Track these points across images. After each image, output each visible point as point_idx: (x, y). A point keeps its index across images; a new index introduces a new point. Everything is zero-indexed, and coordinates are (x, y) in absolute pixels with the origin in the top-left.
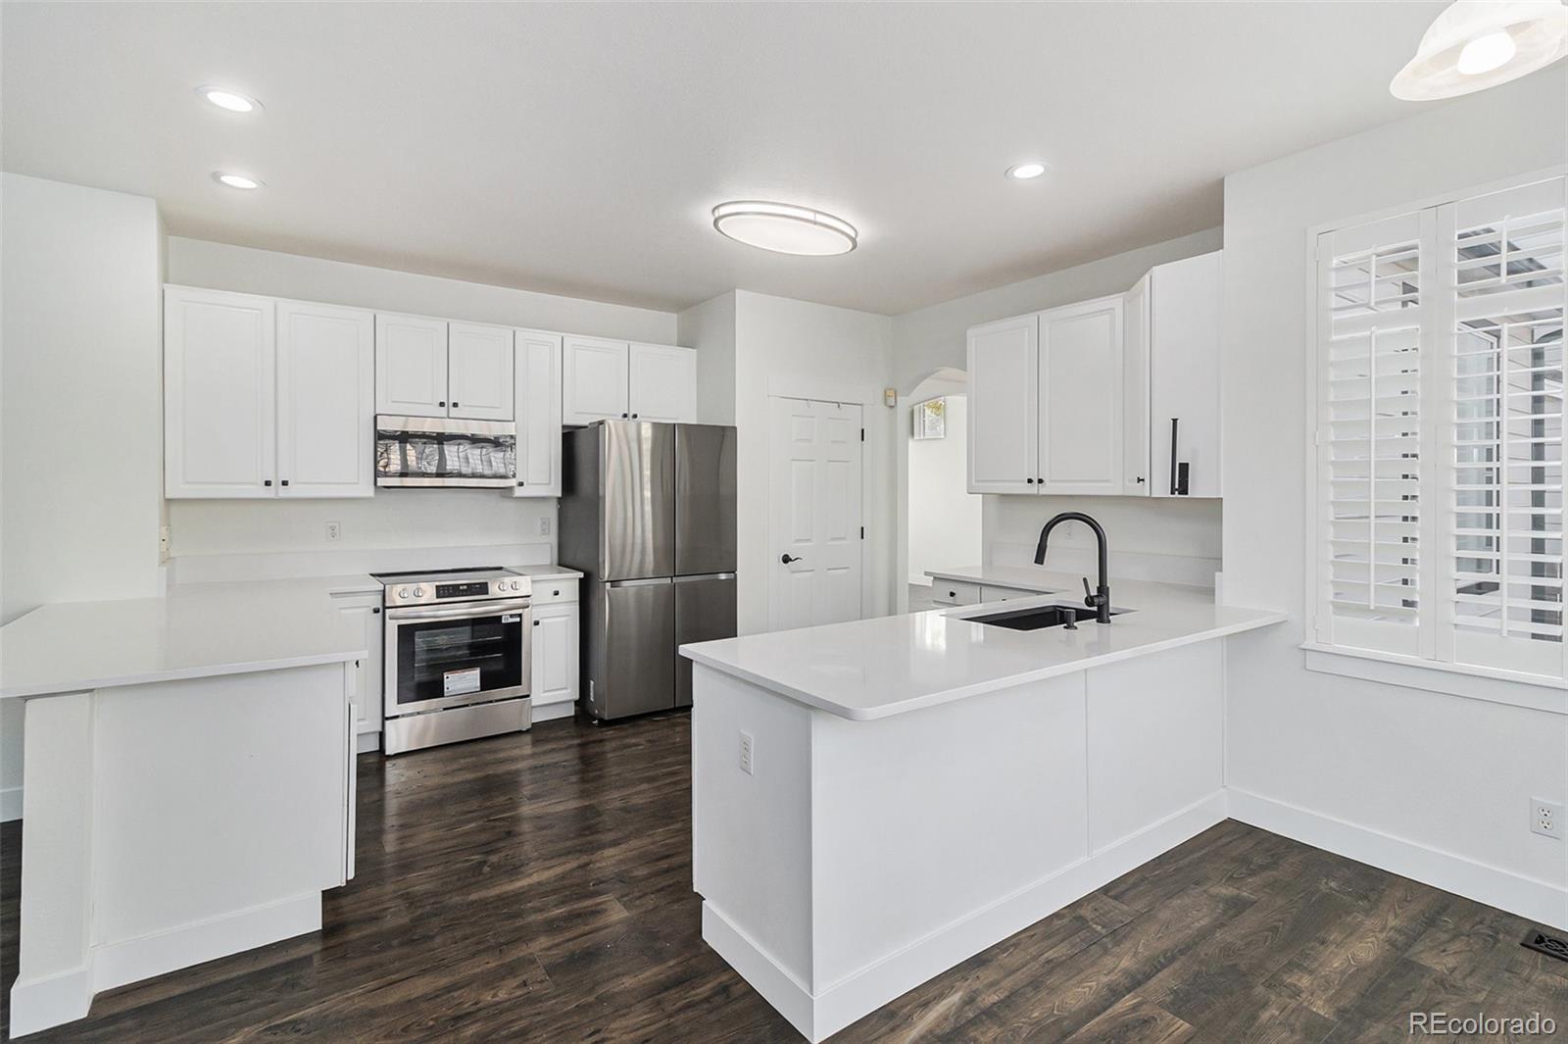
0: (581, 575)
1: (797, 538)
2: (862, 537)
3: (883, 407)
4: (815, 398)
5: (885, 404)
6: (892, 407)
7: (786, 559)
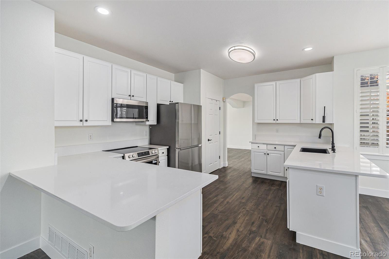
0: (168, 147)
1: (210, 135)
2: (220, 134)
3: (223, 102)
4: (214, 99)
5: (223, 101)
6: (224, 102)
7: (209, 140)
